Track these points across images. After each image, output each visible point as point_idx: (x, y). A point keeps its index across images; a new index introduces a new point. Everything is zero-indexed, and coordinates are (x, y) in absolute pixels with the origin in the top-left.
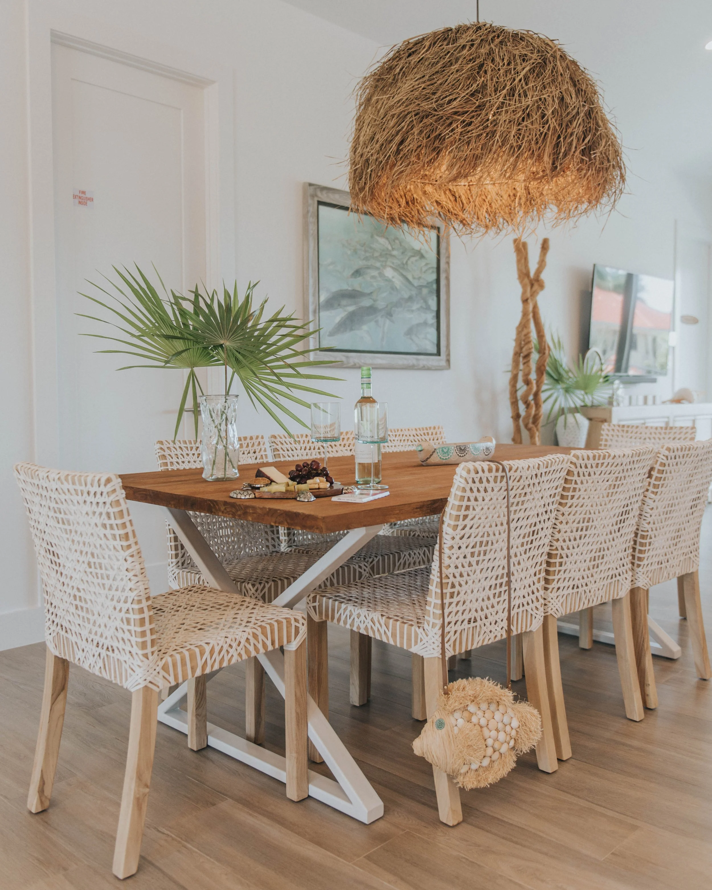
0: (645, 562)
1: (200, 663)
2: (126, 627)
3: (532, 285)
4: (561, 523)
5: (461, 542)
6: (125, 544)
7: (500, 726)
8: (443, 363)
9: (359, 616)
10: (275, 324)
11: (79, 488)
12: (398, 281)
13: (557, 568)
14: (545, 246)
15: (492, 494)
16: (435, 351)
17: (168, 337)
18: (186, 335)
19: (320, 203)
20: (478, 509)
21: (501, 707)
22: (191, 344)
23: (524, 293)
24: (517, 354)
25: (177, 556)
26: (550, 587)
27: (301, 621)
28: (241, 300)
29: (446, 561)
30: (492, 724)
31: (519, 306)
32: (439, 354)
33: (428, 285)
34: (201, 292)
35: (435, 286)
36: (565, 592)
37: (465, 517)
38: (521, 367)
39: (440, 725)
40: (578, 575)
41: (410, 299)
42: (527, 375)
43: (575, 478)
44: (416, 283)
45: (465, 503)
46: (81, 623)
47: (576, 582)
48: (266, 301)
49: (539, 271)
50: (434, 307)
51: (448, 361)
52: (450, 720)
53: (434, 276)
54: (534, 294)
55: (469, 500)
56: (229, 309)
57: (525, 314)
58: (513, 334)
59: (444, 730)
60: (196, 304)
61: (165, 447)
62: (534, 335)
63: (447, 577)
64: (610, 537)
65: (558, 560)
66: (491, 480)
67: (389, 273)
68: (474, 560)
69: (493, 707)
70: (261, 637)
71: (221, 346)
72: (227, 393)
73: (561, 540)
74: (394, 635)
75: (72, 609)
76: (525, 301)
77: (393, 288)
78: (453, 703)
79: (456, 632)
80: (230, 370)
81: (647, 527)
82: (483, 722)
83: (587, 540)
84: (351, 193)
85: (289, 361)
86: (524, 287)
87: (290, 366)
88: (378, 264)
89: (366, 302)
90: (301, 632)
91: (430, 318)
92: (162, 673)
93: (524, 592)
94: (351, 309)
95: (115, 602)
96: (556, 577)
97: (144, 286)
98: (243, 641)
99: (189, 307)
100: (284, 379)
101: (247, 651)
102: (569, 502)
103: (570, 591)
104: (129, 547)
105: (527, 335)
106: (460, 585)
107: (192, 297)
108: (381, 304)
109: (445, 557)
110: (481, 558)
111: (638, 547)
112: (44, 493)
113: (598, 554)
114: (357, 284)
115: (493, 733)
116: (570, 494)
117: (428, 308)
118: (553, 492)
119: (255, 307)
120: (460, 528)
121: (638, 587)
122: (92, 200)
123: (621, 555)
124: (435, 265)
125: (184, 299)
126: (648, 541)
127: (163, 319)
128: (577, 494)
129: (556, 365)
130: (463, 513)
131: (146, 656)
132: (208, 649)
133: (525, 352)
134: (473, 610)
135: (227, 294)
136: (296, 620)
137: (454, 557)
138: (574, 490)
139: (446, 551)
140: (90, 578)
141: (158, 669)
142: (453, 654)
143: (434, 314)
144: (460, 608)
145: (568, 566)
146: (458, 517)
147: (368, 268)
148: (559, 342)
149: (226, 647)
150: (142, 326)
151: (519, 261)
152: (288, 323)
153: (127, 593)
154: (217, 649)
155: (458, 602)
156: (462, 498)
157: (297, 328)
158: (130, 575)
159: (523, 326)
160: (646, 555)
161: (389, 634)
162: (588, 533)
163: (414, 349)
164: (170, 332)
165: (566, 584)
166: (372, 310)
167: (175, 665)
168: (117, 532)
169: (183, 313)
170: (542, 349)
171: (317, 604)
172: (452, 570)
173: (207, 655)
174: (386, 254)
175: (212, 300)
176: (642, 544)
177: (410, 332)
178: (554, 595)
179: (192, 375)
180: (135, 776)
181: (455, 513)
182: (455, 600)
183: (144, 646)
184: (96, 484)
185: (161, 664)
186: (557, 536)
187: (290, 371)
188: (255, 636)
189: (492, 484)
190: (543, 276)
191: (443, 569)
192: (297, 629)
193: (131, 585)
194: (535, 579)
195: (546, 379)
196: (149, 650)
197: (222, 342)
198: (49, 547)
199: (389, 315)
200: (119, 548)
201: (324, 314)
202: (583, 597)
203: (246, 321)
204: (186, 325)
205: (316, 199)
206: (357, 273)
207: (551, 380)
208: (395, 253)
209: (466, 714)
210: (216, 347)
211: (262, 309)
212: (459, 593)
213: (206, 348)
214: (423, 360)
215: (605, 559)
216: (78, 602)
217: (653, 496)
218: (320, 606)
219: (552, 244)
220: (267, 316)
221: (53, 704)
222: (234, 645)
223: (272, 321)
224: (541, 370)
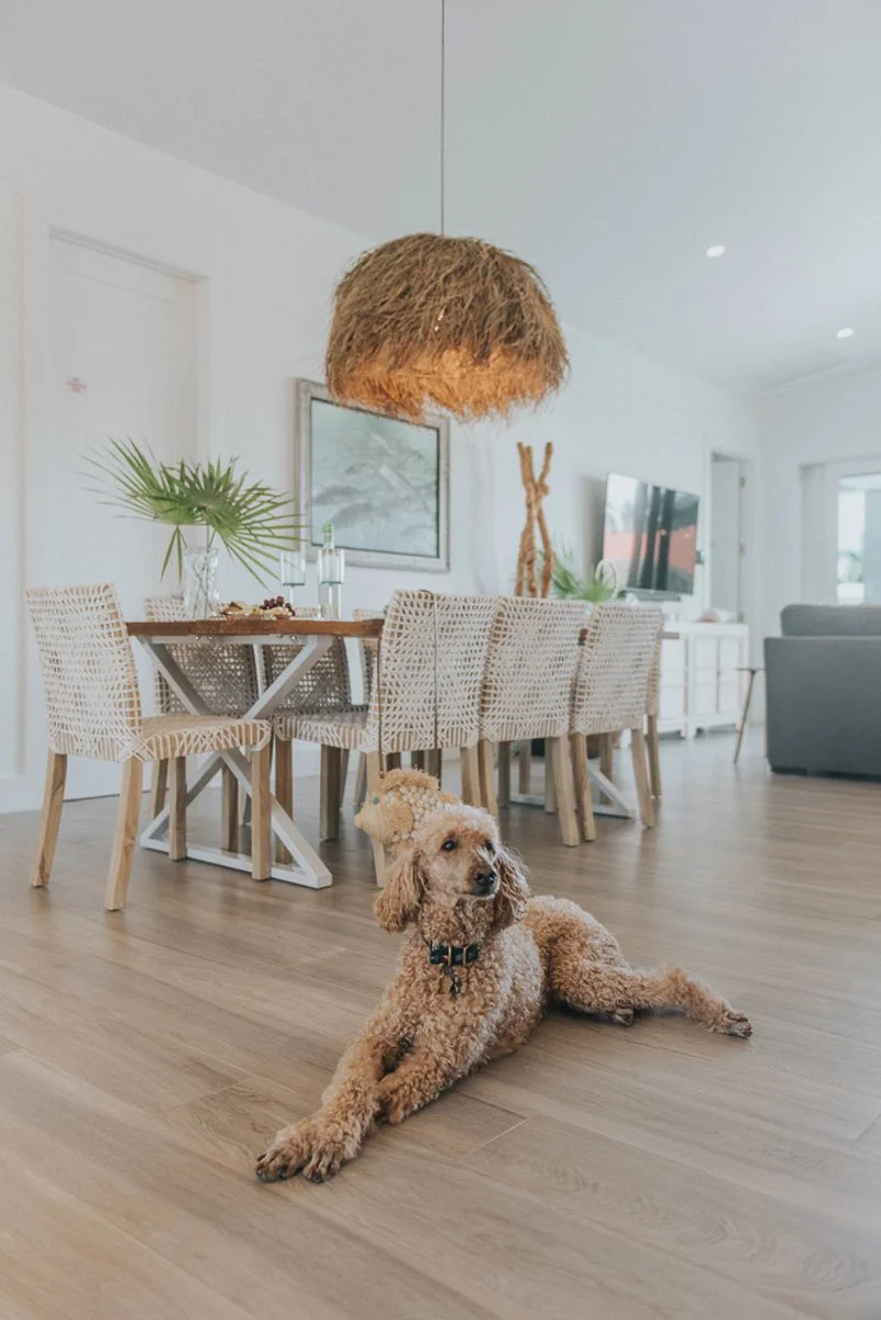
0: (584, 709)
1: (179, 747)
2: (118, 710)
3: (537, 490)
4: (494, 658)
5: (396, 656)
6: (118, 639)
7: (427, 805)
8: (444, 566)
9: (316, 728)
10: (255, 492)
11: (81, 597)
12: (395, 481)
13: (492, 698)
14: (549, 449)
15: (423, 618)
16: (434, 553)
17: (157, 498)
18: (171, 497)
19: (313, 398)
20: (411, 629)
21: (428, 791)
22: (177, 505)
23: (528, 497)
24: (522, 559)
25: (162, 702)
26: (486, 714)
27: (266, 727)
28: (223, 472)
29: (384, 671)
30: (420, 803)
31: (523, 511)
32: (438, 556)
33: (427, 487)
34: (187, 463)
35: (434, 488)
36: (501, 721)
37: (399, 635)
38: (526, 573)
39: (376, 801)
40: (513, 707)
41: (408, 499)
42: (531, 581)
43: (506, 619)
44: (414, 483)
45: (398, 622)
46: (80, 717)
47: (511, 714)
48: (246, 474)
49: (543, 476)
50: (434, 510)
51: (448, 565)
52: (385, 798)
53: (434, 478)
54: (538, 499)
55: (402, 620)
56: (211, 478)
57: (530, 519)
58: (517, 541)
59: (378, 806)
60: (182, 471)
61: (152, 604)
62: (538, 544)
63: (384, 684)
64: (545, 678)
65: (493, 691)
66: (422, 605)
67: (385, 471)
68: (409, 673)
69: (421, 790)
70: (231, 734)
71: (204, 508)
72: (209, 546)
73: (495, 673)
74: (344, 740)
75: (73, 707)
76: (529, 506)
77: (390, 488)
78: (387, 783)
79: (393, 733)
80: (212, 529)
81: (585, 678)
82: (412, 801)
83: (520, 677)
84: (329, 385)
85: (266, 524)
86: (528, 490)
87: (268, 529)
88: (373, 463)
89: (361, 500)
90: (265, 736)
91: (431, 521)
92: (147, 748)
93: (459, 711)
94: (345, 505)
95: (110, 691)
96: (491, 706)
97: (137, 455)
98: (215, 734)
99: (176, 475)
100: (260, 539)
101: (218, 744)
102: (501, 640)
103: (505, 720)
104: (122, 642)
105: (531, 541)
106: (397, 693)
107: (179, 467)
108: (376, 503)
109: (382, 667)
110: (416, 672)
111: (578, 696)
112: (52, 607)
113: (532, 691)
114: (351, 481)
115: (421, 810)
116: (502, 633)
117: (427, 509)
118: (483, 627)
119: (235, 478)
120: (395, 643)
121: (578, 733)
122: (84, 387)
123: (558, 697)
124: (434, 465)
125: (172, 469)
126: (586, 690)
127: (152, 483)
128: (508, 634)
129: (566, 576)
130: (397, 630)
131: (134, 732)
132: (185, 736)
133: (528, 558)
134: (409, 717)
135: (210, 466)
136: (261, 726)
137: (390, 669)
138: (506, 629)
139: (384, 662)
140: (89, 675)
141: (144, 744)
142: (391, 751)
143: (434, 516)
144: (398, 713)
145: (503, 698)
146: (392, 634)
147: (363, 465)
148: (571, 554)
149: (200, 736)
150: (135, 488)
151: (523, 465)
152: (267, 492)
153: (120, 681)
154: (193, 737)
155: (395, 708)
156: (396, 618)
157: (275, 497)
158: (122, 665)
159: (528, 533)
160: (585, 703)
161: (340, 740)
162: (521, 670)
163: (410, 551)
164: (159, 495)
165: (501, 713)
166: (368, 508)
167: (158, 744)
168: (112, 630)
169: (171, 480)
170: (547, 557)
171: (283, 725)
172: (389, 679)
173: (184, 740)
174: (381, 453)
175: (197, 470)
176: (581, 694)
177: (407, 533)
178: (490, 721)
179: (178, 531)
180: (124, 828)
181: (390, 630)
182: (392, 705)
183: (132, 723)
184: (96, 592)
185: (147, 741)
186: (491, 669)
187: (266, 532)
188: (225, 732)
189: (422, 609)
190: (547, 481)
191: (381, 678)
192: (262, 733)
193: (122, 673)
194: (470, 702)
195: (552, 588)
196: (137, 727)
197: (205, 505)
198: (54, 657)
199: (386, 514)
200: (114, 643)
201: (315, 509)
202: (519, 729)
203: (226, 489)
204: (172, 490)
205: (309, 396)
206: (351, 470)
207: (558, 590)
208: (391, 452)
209: (398, 794)
210: (200, 509)
211: (242, 480)
212: (395, 700)
213: (191, 509)
214: (421, 562)
215: (541, 698)
216: (78, 699)
217: (589, 649)
218: (286, 726)
219: (555, 448)
220: (247, 485)
221: (53, 794)
222: (207, 736)
223: (250, 491)
224: (546, 578)
